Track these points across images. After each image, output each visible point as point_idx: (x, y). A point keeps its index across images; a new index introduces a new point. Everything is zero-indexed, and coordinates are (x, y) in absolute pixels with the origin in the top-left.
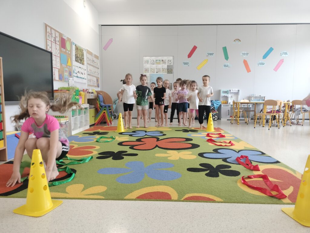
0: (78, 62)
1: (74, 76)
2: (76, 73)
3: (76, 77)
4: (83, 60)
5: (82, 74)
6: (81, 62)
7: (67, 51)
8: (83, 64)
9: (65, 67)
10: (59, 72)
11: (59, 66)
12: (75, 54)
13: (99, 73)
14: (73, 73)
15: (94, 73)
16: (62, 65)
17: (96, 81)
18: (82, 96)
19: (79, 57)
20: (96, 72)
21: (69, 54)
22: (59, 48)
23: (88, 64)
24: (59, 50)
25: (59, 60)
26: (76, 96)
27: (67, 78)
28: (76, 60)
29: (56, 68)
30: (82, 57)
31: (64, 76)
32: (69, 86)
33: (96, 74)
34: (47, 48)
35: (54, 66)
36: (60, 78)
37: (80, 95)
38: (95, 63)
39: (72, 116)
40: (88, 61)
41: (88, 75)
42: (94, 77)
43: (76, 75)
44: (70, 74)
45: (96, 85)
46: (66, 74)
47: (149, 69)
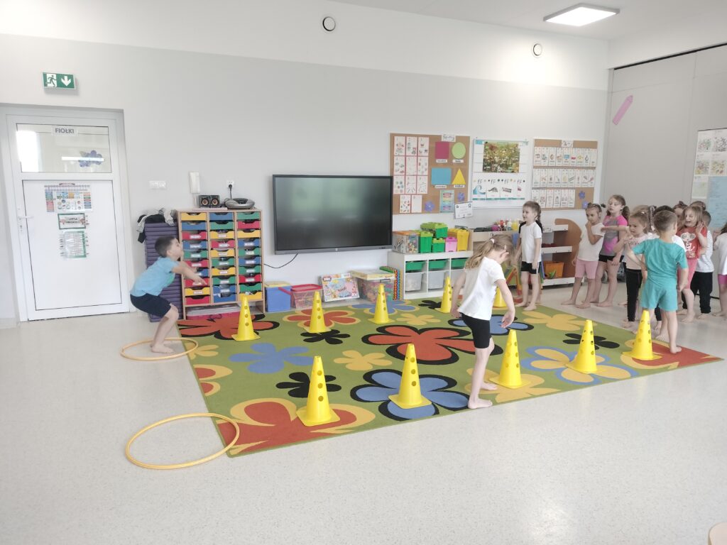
0: (496, 171)
1: (474, 199)
3: (482, 199)
4: (514, 164)
6: (507, 168)
7: (454, 161)
8: (513, 172)
9: (446, 187)
10: (423, 199)
11: (426, 190)
13: (592, 179)
14: (470, 195)
15: (567, 181)
16: (434, 187)
17: (573, 197)
18: (458, 237)
19: (500, 162)
20: (578, 178)
21: (459, 164)
22: (427, 162)
23: (535, 167)
24: (426, 165)
25: (425, 180)
26: (435, 239)
27: (450, 207)
28: (485, 170)
29: (416, 194)
30: (513, 159)
31: (441, 204)
32: (455, 217)
33: (575, 181)
34: (392, 170)
35: (410, 192)
36: (426, 209)
37: (452, 236)
38: (573, 160)
39: (406, 272)
40: (536, 161)
41: (533, 188)
42: (567, 190)
43: (483, 196)
44: (461, 197)
45: (573, 205)
46: (447, 199)
47: (710, 164)
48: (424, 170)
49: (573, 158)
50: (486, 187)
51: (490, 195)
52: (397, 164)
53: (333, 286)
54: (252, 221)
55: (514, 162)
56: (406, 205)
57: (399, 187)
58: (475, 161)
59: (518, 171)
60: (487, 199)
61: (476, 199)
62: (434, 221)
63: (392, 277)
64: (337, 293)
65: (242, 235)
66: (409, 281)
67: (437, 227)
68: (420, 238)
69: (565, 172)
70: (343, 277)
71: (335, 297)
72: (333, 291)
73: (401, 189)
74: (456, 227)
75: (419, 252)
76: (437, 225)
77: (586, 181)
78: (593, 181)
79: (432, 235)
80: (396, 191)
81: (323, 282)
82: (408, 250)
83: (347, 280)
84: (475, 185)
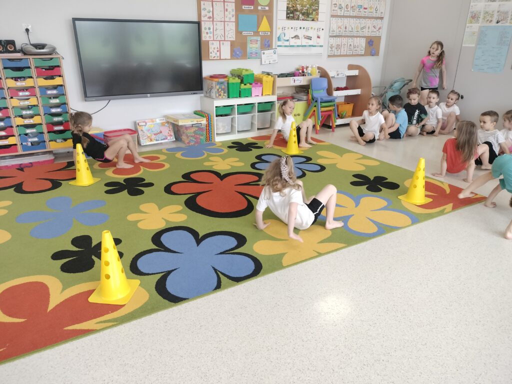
0: (298, 19)
1: (278, 46)
2: (288, 40)
3: (286, 46)
4: (314, 13)
5: (310, 38)
6: (308, 17)
7: (260, 8)
8: (313, 20)
9: (252, 34)
10: (231, 45)
11: (234, 36)
12: (287, 7)
13: (380, 28)
14: (275, 43)
15: (359, 30)
16: (241, 33)
17: (364, 45)
18: (264, 83)
19: (302, 10)
20: (369, 28)
21: (264, 11)
22: (234, 8)
23: (332, 16)
24: (233, 10)
25: (232, 26)
26: (243, 85)
27: (257, 53)
28: (288, 18)
29: (225, 40)
30: (314, 8)
31: (249, 50)
32: (261, 64)
33: (366, 30)
34: (200, 15)
35: (219, 39)
36: (234, 55)
37: (258, 82)
38: (365, 10)
39: (217, 116)
40: (333, 10)
41: (330, 36)
42: (358, 38)
43: (287, 43)
44: (267, 44)
45: (363, 52)
46: (254, 46)
47: (482, 14)
48: (231, 16)
49: (365, 9)
50: (290, 34)
51: (293, 42)
52: (205, 9)
53: (149, 130)
54: (52, 68)
55: (314, 10)
56: (216, 51)
57: (207, 33)
58: (279, 9)
59: (318, 19)
60: (291, 46)
61: (281, 46)
62: (242, 68)
63: (204, 122)
64: (153, 137)
65: (42, 82)
66: (220, 125)
67: (244, 73)
68: (228, 83)
69: (358, 21)
70: (158, 121)
71: (151, 140)
72: (149, 135)
73: (209, 35)
74: (263, 72)
75: (229, 97)
76: (244, 71)
77: (375, 30)
78: (380, 30)
79: (239, 81)
80: (205, 37)
81: (138, 127)
82: (217, 95)
83: (163, 124)
84: (279, 32)
